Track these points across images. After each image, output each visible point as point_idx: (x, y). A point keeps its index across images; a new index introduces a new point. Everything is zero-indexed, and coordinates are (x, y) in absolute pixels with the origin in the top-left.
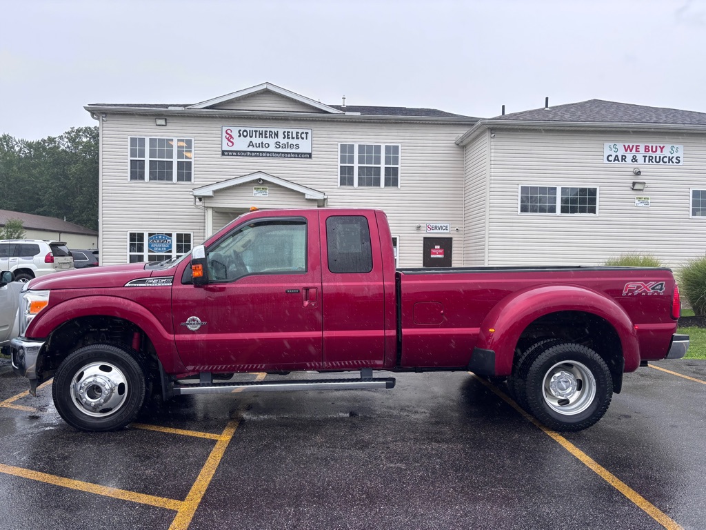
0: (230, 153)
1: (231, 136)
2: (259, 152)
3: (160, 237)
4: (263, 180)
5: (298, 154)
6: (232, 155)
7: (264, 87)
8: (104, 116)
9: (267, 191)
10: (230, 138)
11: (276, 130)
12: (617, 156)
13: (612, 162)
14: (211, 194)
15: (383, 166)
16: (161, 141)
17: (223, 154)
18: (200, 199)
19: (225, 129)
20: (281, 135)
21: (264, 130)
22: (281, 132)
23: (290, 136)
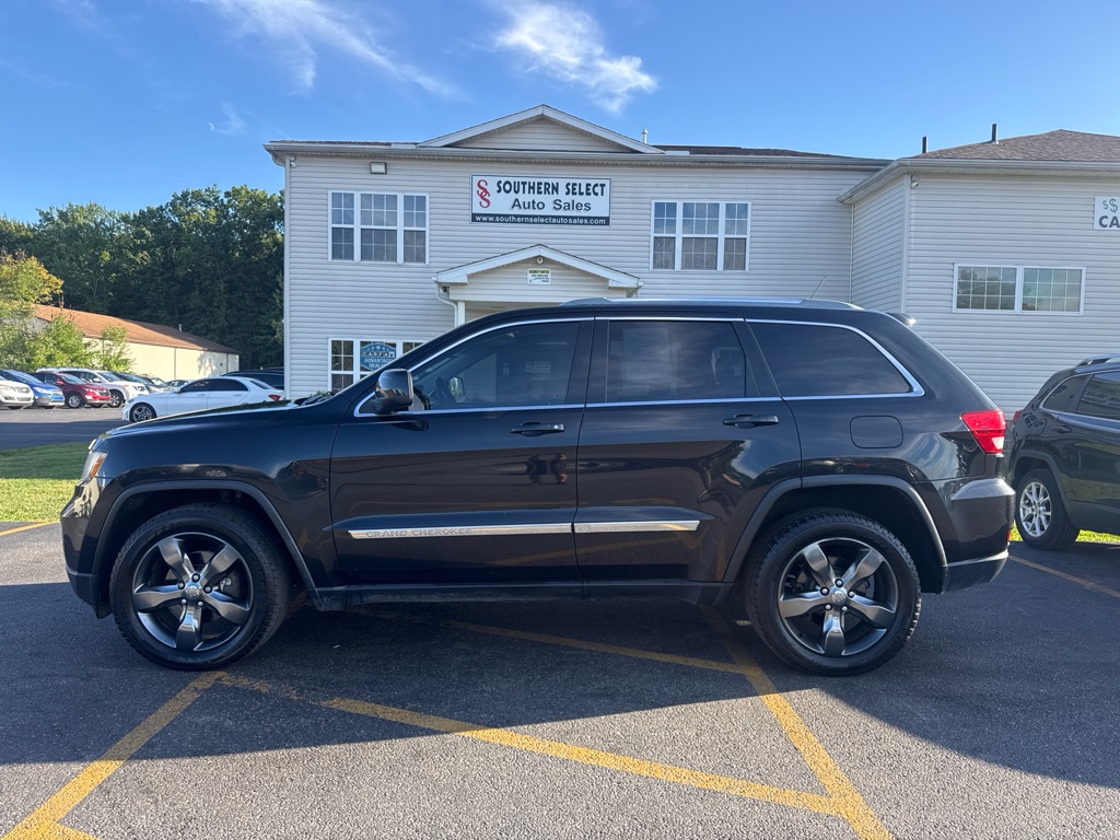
0: (484, 219)
1: (485, 190)
2: (529, 216)
3: (378, 347)
4: (543, 258)
5: (589, 218)
6: (488, 221)
7: (538, 112)
8: (292, 159)
9: (549, 275)
10: (484, 194)
11: (555, 181)
12: (1115, 218)
13: (1108, 228)
14: (465, 280)
15: (721, 236)
16: (379, 198)
17: (474, 220)
18: (445, 289)
19: (476, 179)
20: (562, 189)
21: (537, 181)
22: (562, 184)
23: (577, 191)
